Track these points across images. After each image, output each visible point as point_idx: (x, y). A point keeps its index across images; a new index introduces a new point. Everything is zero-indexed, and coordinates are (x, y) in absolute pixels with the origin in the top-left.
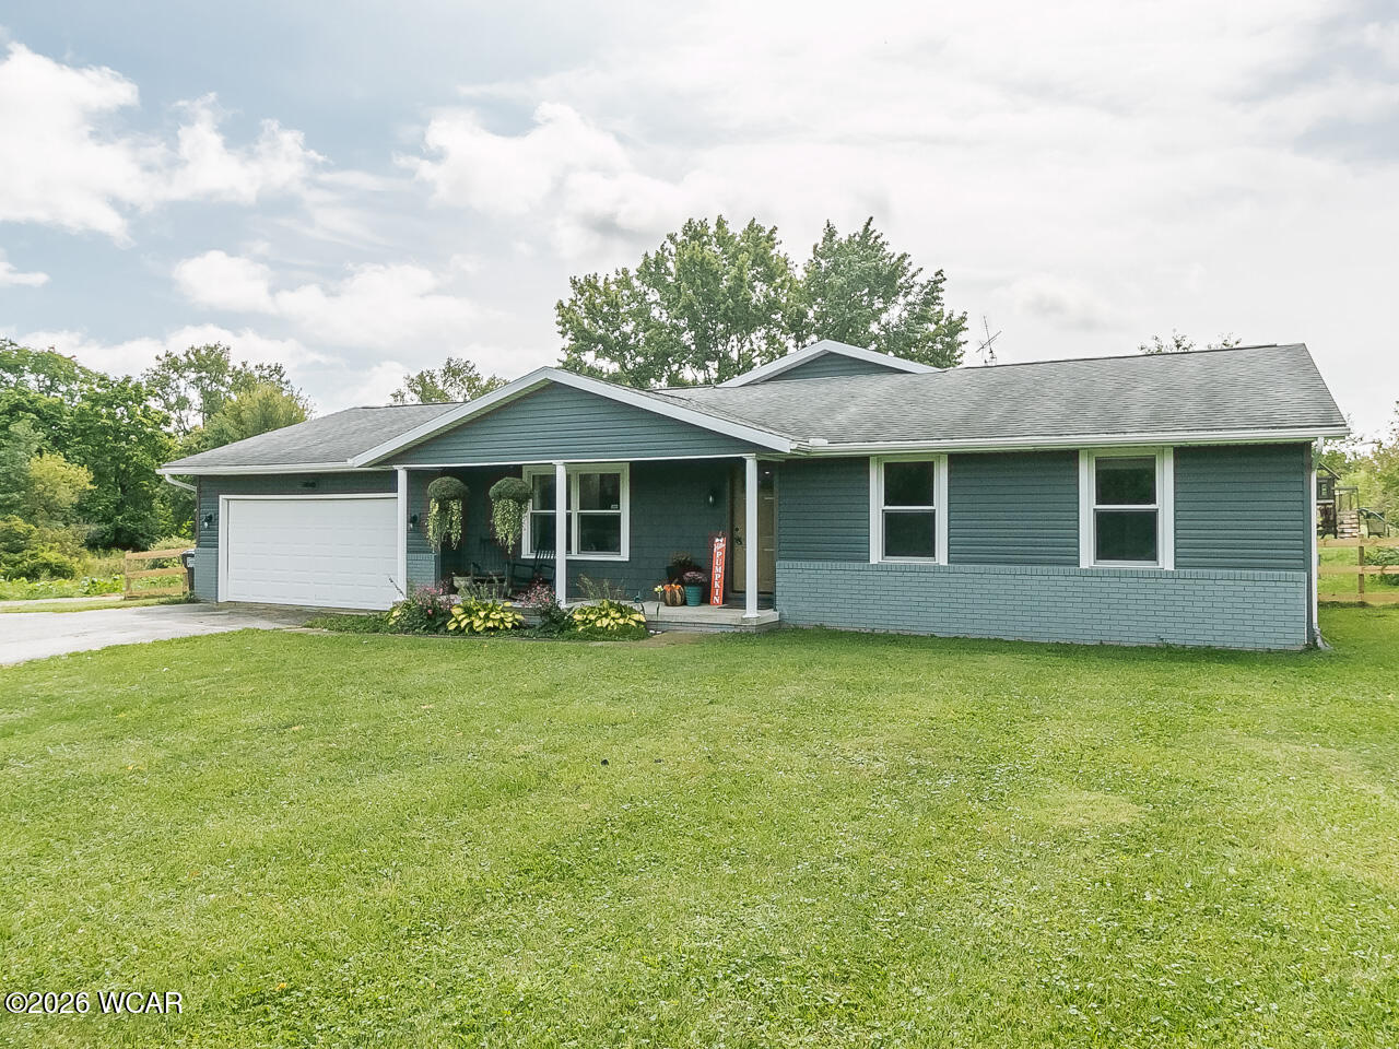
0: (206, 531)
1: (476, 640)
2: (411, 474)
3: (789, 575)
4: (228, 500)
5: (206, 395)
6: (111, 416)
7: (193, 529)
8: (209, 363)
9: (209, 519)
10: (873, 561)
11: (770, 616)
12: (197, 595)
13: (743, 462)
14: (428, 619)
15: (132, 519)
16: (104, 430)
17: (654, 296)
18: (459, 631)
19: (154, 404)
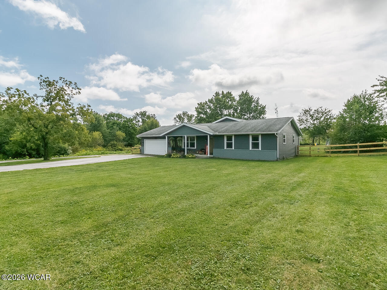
0: (142, 144)
1: (174, 158)
2: (168, 137)
3: (215, 151)
4: (146, 140)
5: (142, 120)
6: (128, 124)
7: (140, 143)
8: (143, 114)
9: (143, 143)
10: (225, 149)
11: (212, 156)
12: (142, 152)
13: (208, 136)
14: (169, 156)
15: (131, 141)
16: (127, 127)
17: (212, 105)
18: (173, 157)
19: (134, 122)
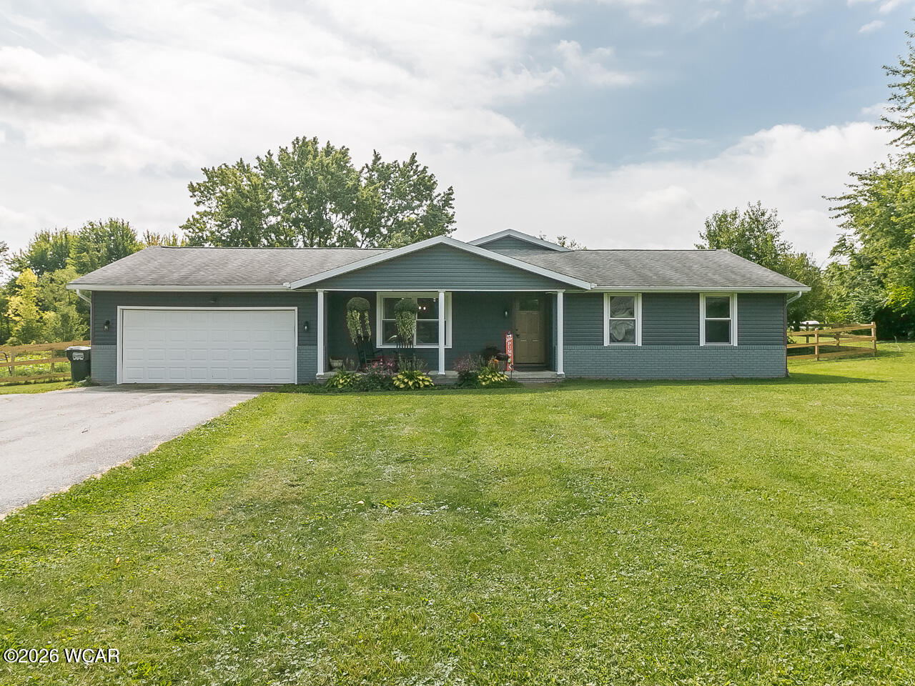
0: (105, 332)
2: (327, 293)
4: (123, 309)
10: (605, 344)
13: (557, 293)
